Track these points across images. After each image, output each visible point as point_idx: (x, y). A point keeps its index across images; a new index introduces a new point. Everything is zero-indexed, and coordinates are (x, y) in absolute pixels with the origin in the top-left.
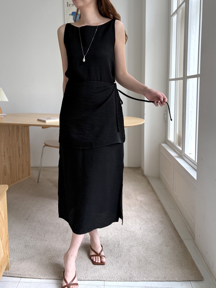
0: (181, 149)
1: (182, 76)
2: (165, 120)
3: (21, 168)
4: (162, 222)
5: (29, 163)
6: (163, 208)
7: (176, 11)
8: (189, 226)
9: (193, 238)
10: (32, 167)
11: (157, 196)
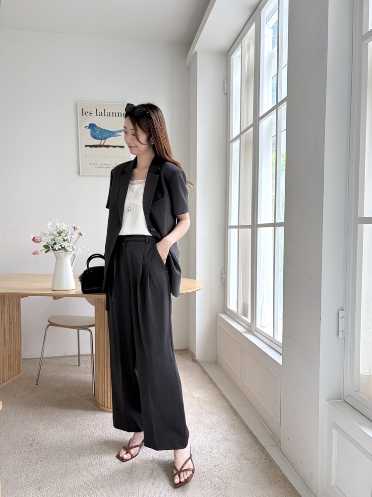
0: (250, 321)
1: (250, 224)
2: (223, 282)
3: (7, 363)
4: (233, 426)
5: (19, 353)
6: (231, 407)
7: (239, 136)
8: (269, 428)
9: (277, 443)
10: (23, 359)
11: (219, 390)
